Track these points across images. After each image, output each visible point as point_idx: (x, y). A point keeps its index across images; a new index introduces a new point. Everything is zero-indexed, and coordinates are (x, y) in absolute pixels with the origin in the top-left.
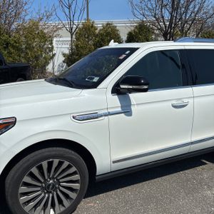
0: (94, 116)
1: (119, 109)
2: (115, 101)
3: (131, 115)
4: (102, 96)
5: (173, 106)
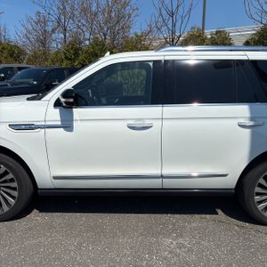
1: (59, 123)
3: (72, 131)
5: (129, 127)
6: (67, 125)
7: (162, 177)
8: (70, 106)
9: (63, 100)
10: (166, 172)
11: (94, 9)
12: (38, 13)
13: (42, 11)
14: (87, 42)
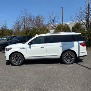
0: (24, 48)
2: (28, 46)
4: (26, 45)
6: (30, 48)
7: (47, 56)
8: (31, 44)
9: (29, 43)
10: (48, 55)
11: (33, 19)
12: (17, 21)
13: (18, 20)
14: (31, 28)
